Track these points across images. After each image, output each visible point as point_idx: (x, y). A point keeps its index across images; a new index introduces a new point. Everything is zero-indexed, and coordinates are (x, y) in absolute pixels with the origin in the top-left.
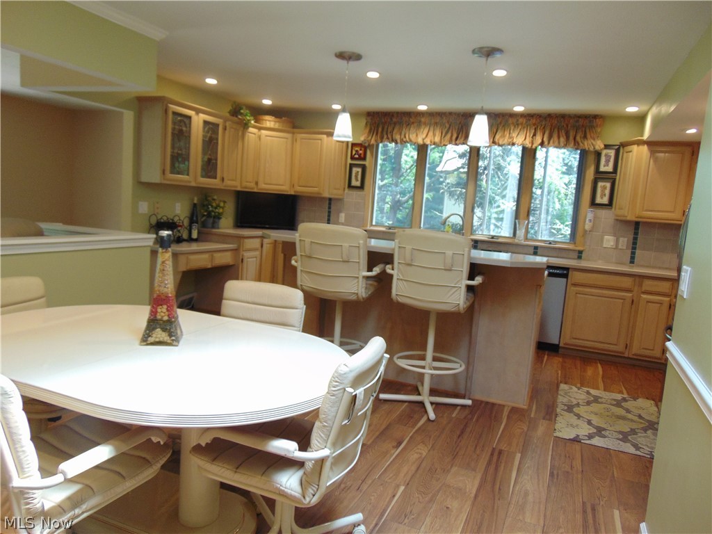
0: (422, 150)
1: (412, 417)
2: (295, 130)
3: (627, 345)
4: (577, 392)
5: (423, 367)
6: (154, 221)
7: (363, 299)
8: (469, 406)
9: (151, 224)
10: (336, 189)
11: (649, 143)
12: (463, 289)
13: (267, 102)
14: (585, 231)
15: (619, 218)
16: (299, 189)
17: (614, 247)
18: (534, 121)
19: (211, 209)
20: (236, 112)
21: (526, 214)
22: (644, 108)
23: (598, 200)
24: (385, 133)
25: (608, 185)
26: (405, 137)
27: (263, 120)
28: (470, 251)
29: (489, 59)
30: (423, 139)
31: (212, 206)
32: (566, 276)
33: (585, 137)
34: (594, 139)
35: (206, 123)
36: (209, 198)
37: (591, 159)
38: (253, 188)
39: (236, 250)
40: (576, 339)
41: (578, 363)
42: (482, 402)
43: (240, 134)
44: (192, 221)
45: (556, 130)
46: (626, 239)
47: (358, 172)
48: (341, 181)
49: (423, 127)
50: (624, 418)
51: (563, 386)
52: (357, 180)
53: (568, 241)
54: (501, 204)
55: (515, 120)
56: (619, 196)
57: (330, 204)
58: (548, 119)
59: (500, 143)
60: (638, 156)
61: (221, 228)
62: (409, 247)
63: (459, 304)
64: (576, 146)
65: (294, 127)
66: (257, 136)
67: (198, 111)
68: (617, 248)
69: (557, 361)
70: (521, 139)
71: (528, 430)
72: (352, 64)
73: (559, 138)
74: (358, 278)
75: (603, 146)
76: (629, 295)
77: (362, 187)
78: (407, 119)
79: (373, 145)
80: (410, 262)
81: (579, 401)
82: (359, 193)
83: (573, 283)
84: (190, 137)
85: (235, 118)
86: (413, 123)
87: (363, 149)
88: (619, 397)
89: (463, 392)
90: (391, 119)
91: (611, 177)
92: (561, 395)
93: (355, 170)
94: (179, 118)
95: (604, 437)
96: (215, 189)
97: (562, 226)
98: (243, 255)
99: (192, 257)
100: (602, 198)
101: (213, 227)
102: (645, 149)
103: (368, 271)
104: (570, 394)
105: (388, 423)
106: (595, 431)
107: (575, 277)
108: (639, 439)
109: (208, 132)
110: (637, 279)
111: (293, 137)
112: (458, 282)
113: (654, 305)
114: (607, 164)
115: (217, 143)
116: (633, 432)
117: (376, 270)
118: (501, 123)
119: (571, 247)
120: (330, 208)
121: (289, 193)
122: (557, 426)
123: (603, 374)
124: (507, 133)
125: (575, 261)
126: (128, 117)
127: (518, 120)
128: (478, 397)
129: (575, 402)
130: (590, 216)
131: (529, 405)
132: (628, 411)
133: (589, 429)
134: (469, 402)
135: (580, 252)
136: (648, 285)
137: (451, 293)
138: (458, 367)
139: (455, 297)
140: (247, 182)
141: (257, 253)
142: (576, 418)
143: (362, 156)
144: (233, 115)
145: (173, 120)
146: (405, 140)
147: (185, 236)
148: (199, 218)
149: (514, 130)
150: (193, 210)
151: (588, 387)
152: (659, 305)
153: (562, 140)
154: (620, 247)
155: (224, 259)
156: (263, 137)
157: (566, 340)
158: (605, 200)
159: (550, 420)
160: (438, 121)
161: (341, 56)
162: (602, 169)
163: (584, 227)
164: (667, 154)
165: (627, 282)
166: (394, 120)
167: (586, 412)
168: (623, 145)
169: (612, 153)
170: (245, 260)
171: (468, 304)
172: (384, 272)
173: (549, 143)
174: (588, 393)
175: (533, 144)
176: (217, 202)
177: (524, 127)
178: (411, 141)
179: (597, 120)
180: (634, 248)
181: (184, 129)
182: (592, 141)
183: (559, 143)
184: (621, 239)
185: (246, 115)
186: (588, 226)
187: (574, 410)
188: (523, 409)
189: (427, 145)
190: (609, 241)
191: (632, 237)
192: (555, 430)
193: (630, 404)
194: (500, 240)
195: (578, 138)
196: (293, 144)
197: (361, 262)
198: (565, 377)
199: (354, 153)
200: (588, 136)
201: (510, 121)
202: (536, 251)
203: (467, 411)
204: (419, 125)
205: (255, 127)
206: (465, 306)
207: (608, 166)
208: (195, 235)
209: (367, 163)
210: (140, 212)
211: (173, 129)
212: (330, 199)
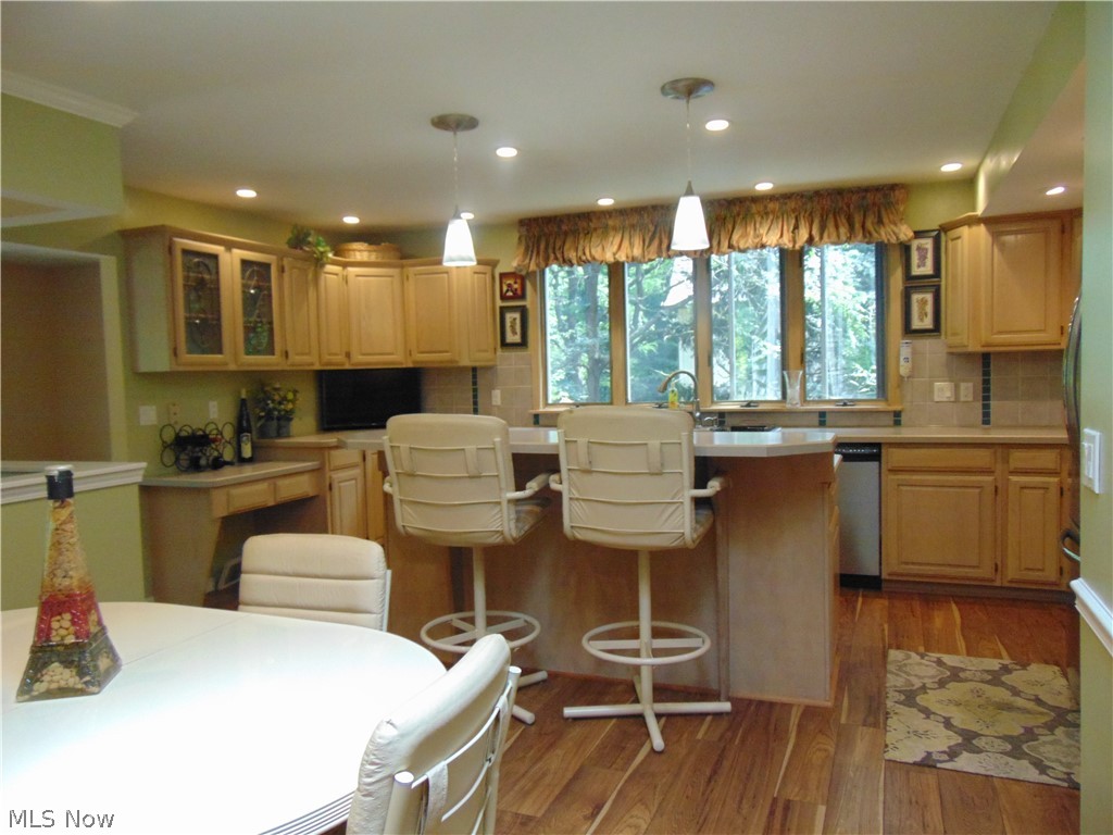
0: (616, 272)
1: (624, 748)
2: (404, 262)
3: (996, 565)
4: (921, 664)
5: (636, 653)
6: (169, 436)
7: (514, 539)
8: (727, 713)
9: (164, 442)
10: (480, 351)
11: (987, 220)
12: (688, 507)
13: (351, 220)
14: (902, 377)
15: (954, 350)
16: (420, 358)
17: (952, 399)
18: (792, 204)
19: (271, 405)
20: (299, 240)
21: (799, 359)
22: (971, 163)
23: (916, 324)
24: (550, 251)
25: (929, 297)
26: (584, 254)
27: (350, 250)
28: (690, 437)
29: (692, 101)
30: (614, 254)
31: (273, 401)
32: (877, 457)
33: (880, 222)
34: (895, 224)
35: (245, 263)
36: (267, 389)
37: (895, 258)
38: (343, 364)
39: (319, 470)
40: (907, 563)
41: (917, 605)
42: (750, 702)
43: (310, 276)
44: (241, 429)
45: (831, 216)
46: (970, 385)
47: (515, 319)
48: (490, 337)
49: (612, 233)
50: (1009, 707)
51: (894, 654)
52: (514, 333)
53: (875, 397)
54: (762, 349)
55: (761, 208)
56: (949, 312)
57: (475, 377)
58: (816, 199)
59: (742, 247)
60: (973, 242)
61: (293, 436)
62: (582, 441)
63: (683, 534)
64: (867, 236)
65: (403, 257)
66: (341, 276)
67: (229, 246)
68: (957, 400)
69: (879, 606)
70: (775, 236)
71: (836, 753)
72: (463, 136)
73: (837, 227)
74: (499, 503)
75: (911, 234)
76: (989, 479)
77: (523, 344)
78: (585, 224)
79: (534, 272)
80: (588, 467)
81: (926, 681)
82: (519, 353)
83: (890, 467)
84: (218, 289)
85: (299, 252)
86: (595, 229)
87: (519, 281)
88: (994, 664)
89: (714, 686)
90: (559, 227)
91: (932, 283)
92: (892, 673)
93: (509, 317)
94: (196, 260)
95: (978, 751)
96: (277, 371)
97: (865, 374)
98: (330, 477)
99: (235, 491)
100: (922, 320)
101: (279, 435)
102: (981, 231)
103: (517, 490)
104: (908, 669)
105: (579, 764)
106: (960, 740)
107: (892, 457)
108: (1042, 749)
109: (251, 277)
110: (1000, 450)
111: (402, 274)
112: (676, 494)
113: (1035, 491)
114: (922, 264)
115: (270, 296)
116: (1030, 734)
117: (533, 487)
118: (738, 215)
119: (881, 406)
120: (475, 383)
121: (404, 366)
122: (890, 738)
123: (963, 623)
124: (750, 230)
125: (892, 430)
126: (109, 267)
127: (766, 207)
128: (744, 692)
129: (917, 684)
130: (905, 351)
131: (836, 698)
132: (1016, 692)
133: (949, 738)
134: (726, 706)
135: (897, 414)
136: (1018, 458)
137: (666, 515)
138: (699, 645)
139: (677, 523)
140: (330, 354)
141: (357, 472)
142: (923, 716)
143: (519, 292)
144: (296, 248)
145: (184, 264)
146: (584, 258)
147: (228, 455)
148: (252, 423)
149: (761, 223)
150: (241, 411)
151: (939, 651)
152: (1042, 491)
153: (843, 230)
154: (962, 399)
155: (300, 487)
156: (351, 279)
157: (892, 567)
158: (928, 323)
159: (875, 725)
160: (635, 221)
161: (442, 123)
162: (916, 271)
163: (898, 371)
164: (1019, 236)
165: (982, 458)
166: (564, 227)
167: (940, 702)
168: (945, 228)
169: (928, 243)
170: (335, 486)
171: (701, 530)
172: (546, 488)
173: (821, 238)
174: (939, 662)
175: (795, 242)
176: (282, 393)
177: (779, 216)
178: (594, 259)
179: (897, 192)
180: (986, 398)
181: (207, 277)
182: (892, 226)
183: (838, 236)
184: (963, 386)
185: (318, 244)
186: (904, 369)
187: (918, 699)
188: (826, 708)
189: (623, 264)
190: (943, 390)
191: (979, 379)
192: (886, 746)
193: (1017, 678)
194: (761, 407)
195: (869, 225)
196: (403, 284)
197: (502, 476)
198: (896, 636)
199: (505, 288)
200: (885, 220)
201: (754, 208)
202: (822, 419)
203: (724, 724)
204: (605, 231)
205: (334, 263)
206: (695, 536)
207: (924, 265)
208: (247, 452)
209: (527, 303)
210: (142, 423)
211: (187, 278)
212: (474, 369)
